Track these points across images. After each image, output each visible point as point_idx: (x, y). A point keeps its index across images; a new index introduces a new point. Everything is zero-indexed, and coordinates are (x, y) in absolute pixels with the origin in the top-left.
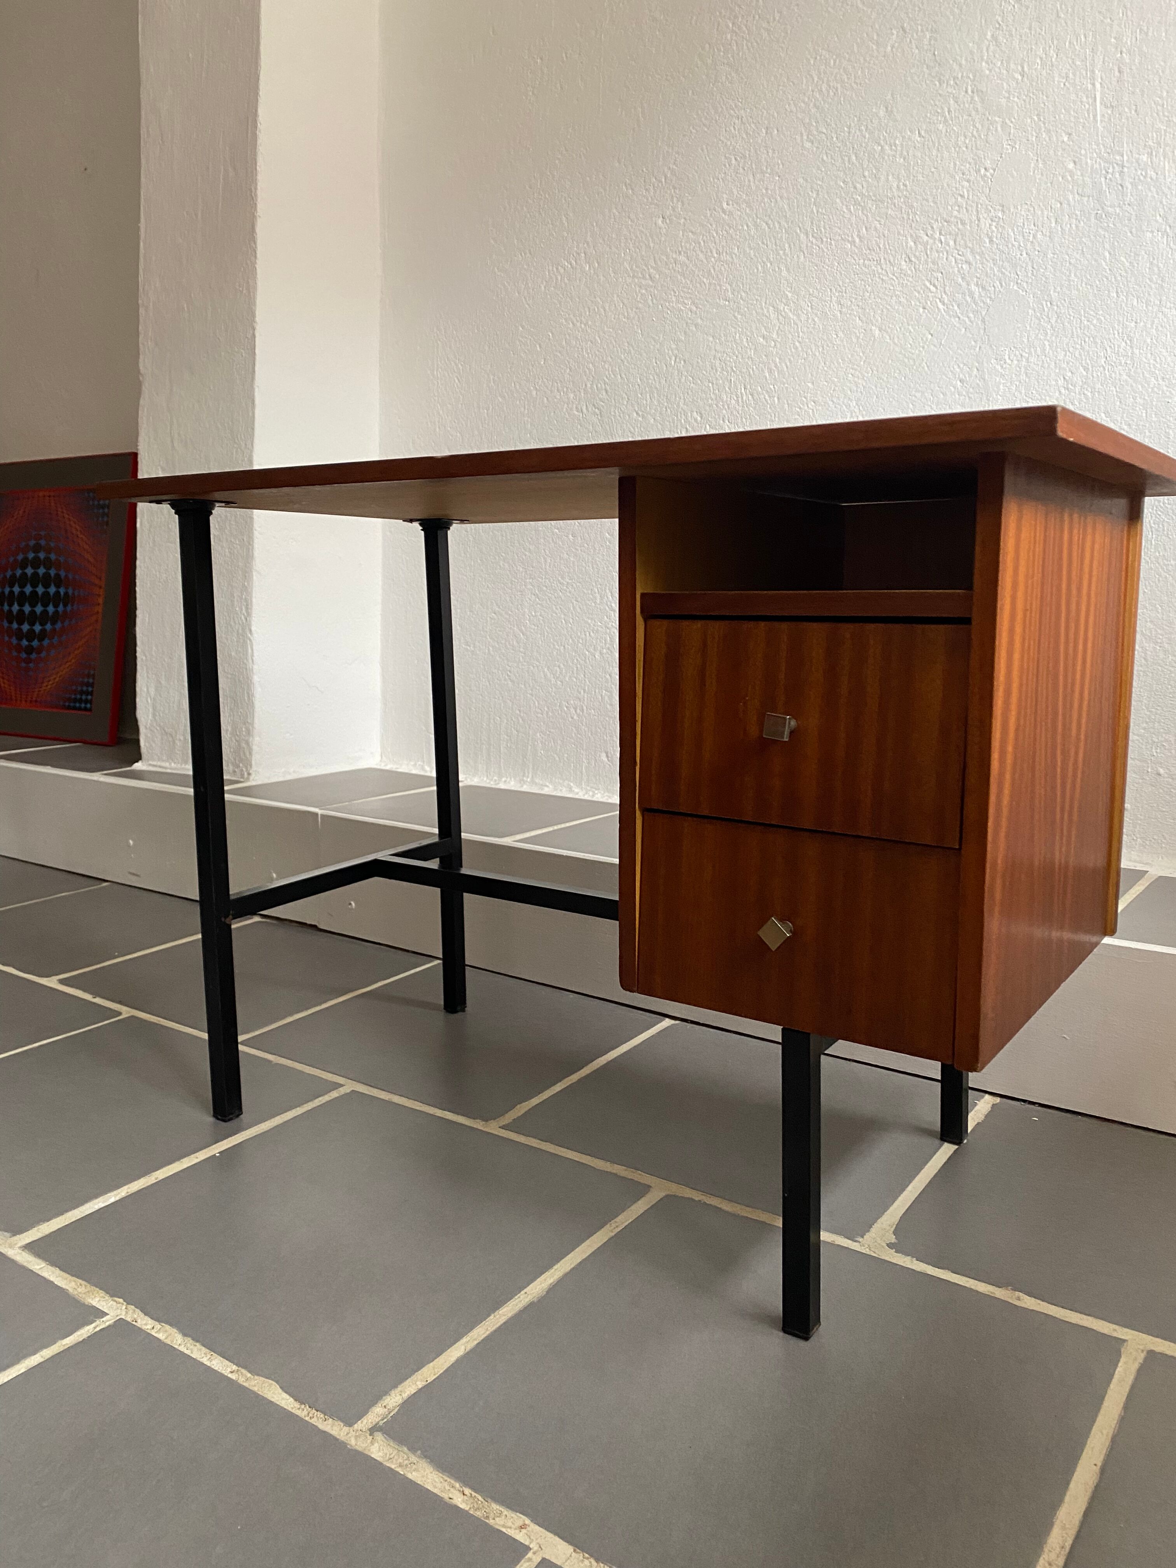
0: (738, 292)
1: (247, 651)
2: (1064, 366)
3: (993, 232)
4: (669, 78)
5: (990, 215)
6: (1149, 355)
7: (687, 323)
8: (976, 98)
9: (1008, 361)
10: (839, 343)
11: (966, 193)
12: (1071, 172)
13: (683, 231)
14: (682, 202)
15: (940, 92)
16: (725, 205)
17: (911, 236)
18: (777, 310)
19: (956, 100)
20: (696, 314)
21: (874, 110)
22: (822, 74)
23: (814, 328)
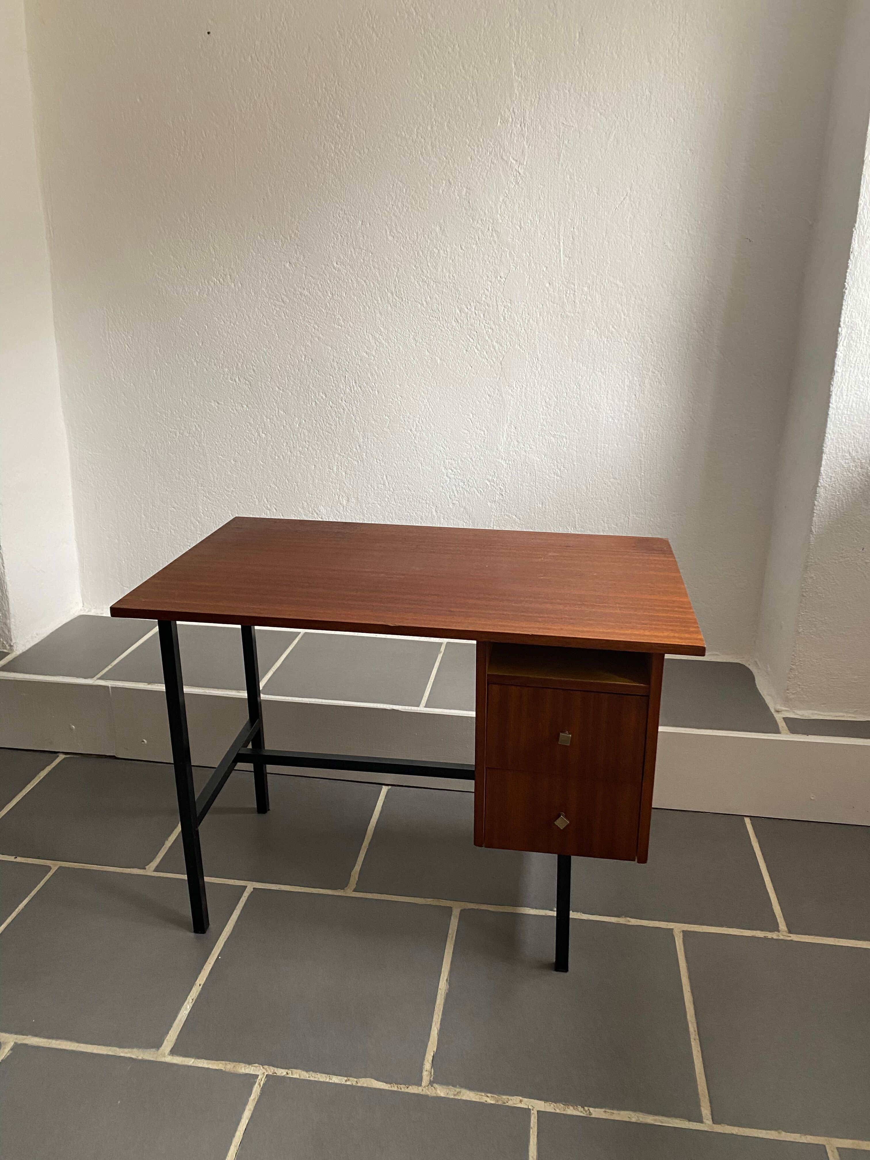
0: (348, 322)
2: (545, 394)
3: (505, 314)
4: (289, 171)
5: (504, 304)
6: (588, 395)
7: (312, 336)
8: (494, 235)
9: (515, 388)
10: (415, 363)
11: (489, 289)
12: (547, 288)
13: (306, 275)
14: (304, 256)
15: (473, 225)
16: (335, 264)
17: (458, 307)
18: (374, 337)
19: (483, 232)
20: (318, 330)
21: (433, 227)
22: (398, 196)
23: (399, 352)
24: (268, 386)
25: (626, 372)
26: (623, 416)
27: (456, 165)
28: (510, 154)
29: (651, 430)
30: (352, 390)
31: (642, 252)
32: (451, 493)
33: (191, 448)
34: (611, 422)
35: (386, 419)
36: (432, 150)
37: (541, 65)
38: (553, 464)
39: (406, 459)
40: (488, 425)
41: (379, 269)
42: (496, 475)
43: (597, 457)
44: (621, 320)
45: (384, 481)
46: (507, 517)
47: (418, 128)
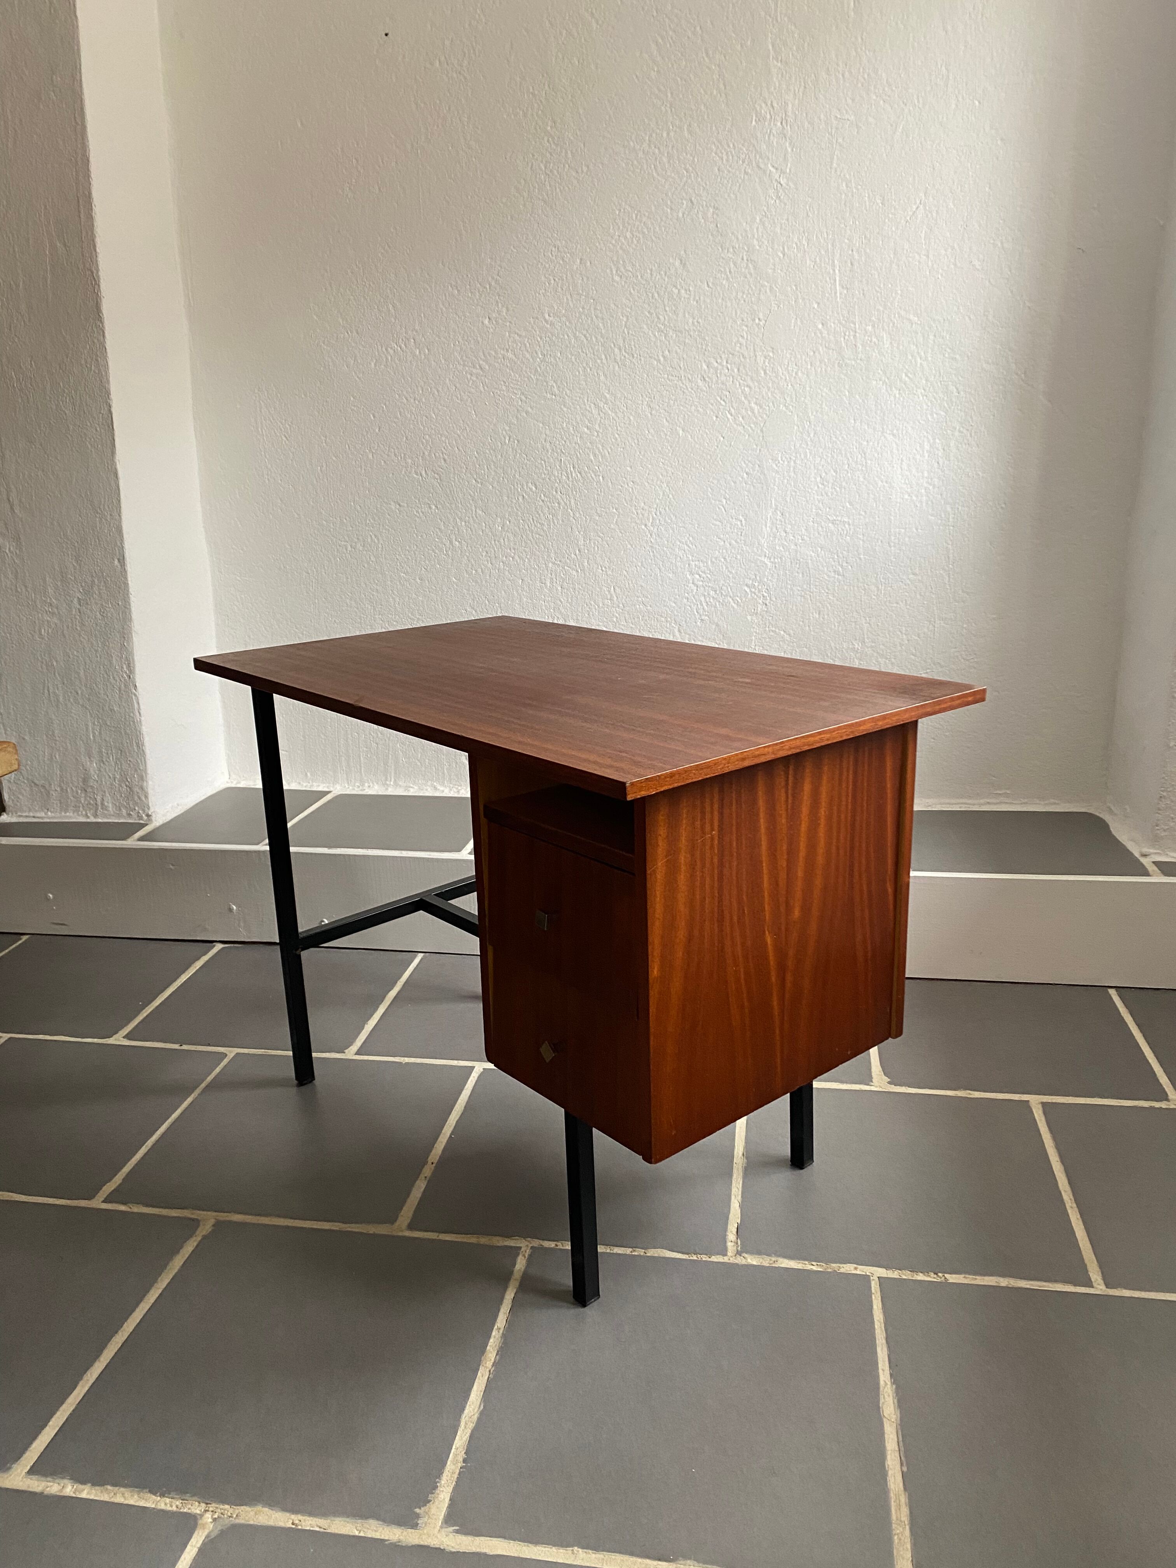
0: (564, 389)
1: (133, 705)
2: (820, 467)
3: (766, 366)
4: (488, 201)
5: (764, 354)
6: (877, 465)
7: (518, 410)
8: (750, 265)
9: (781, 462)
10: (651, 437)
11: (745, 335)
12: (820, 330)
13: (509, 332)
14: (507, 308)
15: (722, 255)
16: (547, 316)
17: (705, 361)
18: (598, 407)
19: (735, 264)
20: (526, 403)
21: (671, 260)
22: (626, 225)
23: (630, 424)
24: (463, 479)
25: (925, 433)
26: (923, 491)
27: (699, 180)
28: (768, 159)
29: (960, 508)
30: (570, 477)
31: (942, 275)
32: (699, 606)
33: (366, 566)
34: (907, 500)
35: (614, 513)
36: (669, 162)
37: (806, 44)
38: (833, 558)
39: (640, 564)
40: (746, 512)
41: (603, 319)
42: (758, 578)
43: (890, 546)
44: (916, 365)
45: (611, 595)
46: (773, 634)
47: (651, 135)
